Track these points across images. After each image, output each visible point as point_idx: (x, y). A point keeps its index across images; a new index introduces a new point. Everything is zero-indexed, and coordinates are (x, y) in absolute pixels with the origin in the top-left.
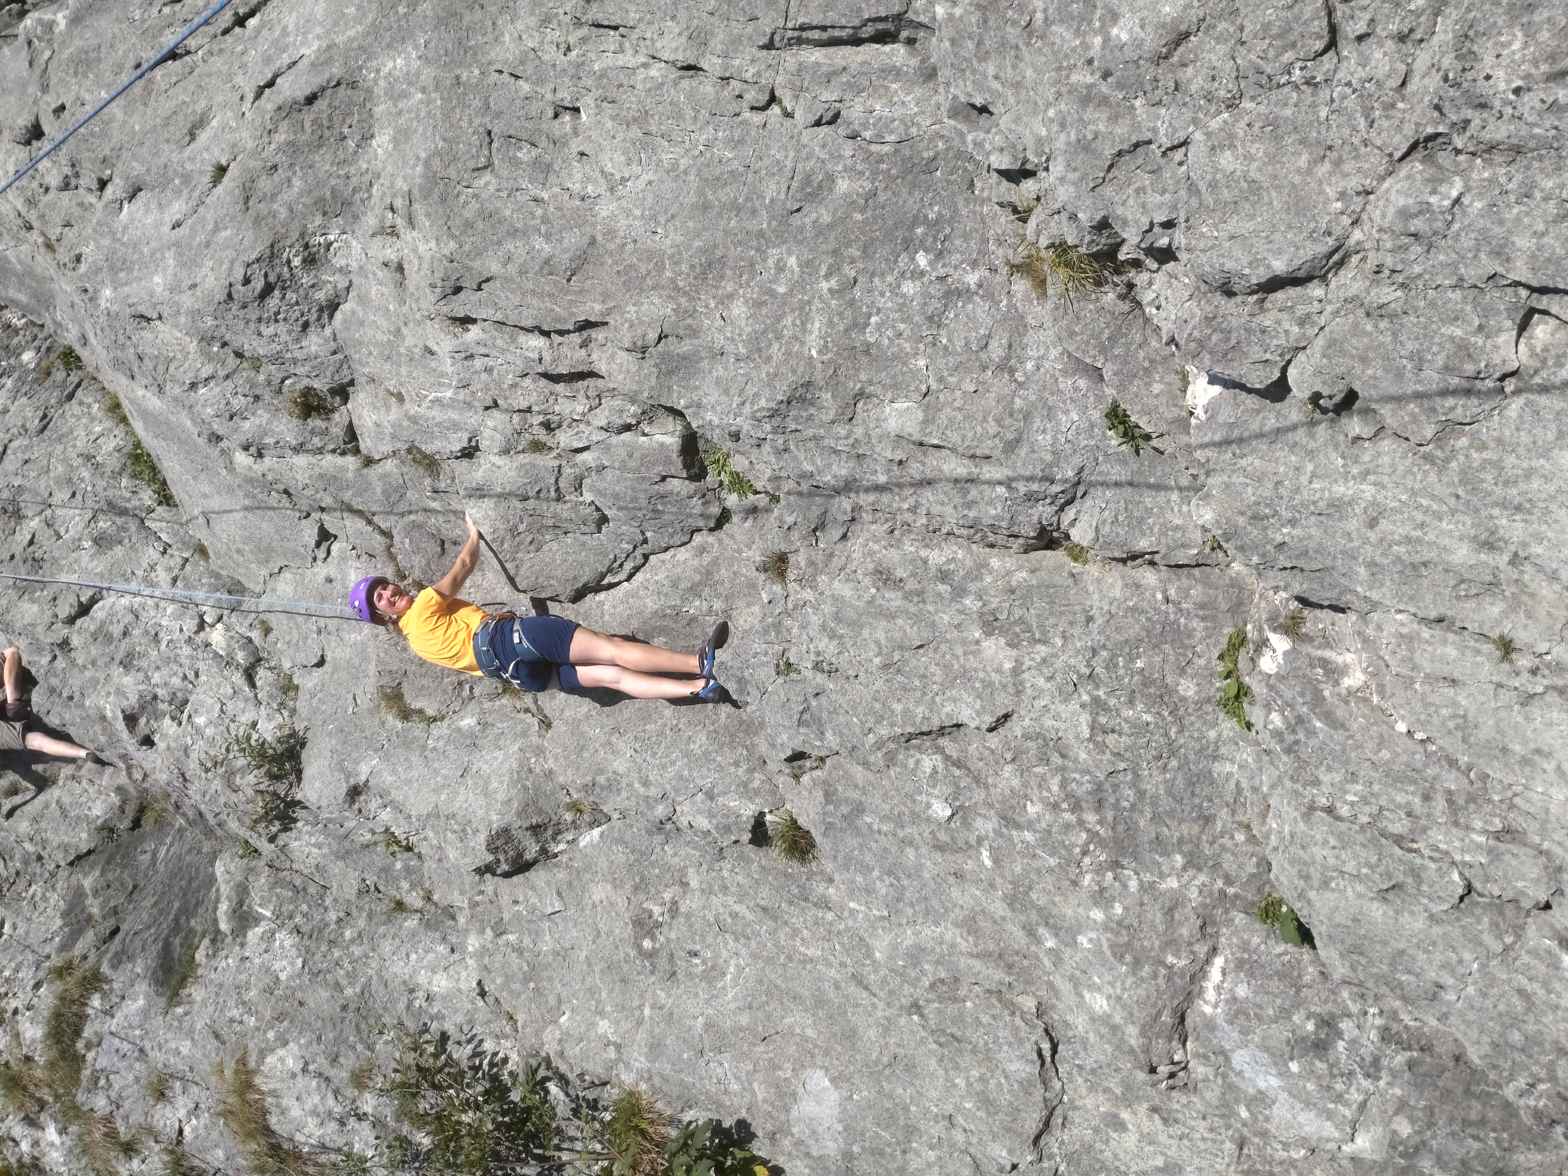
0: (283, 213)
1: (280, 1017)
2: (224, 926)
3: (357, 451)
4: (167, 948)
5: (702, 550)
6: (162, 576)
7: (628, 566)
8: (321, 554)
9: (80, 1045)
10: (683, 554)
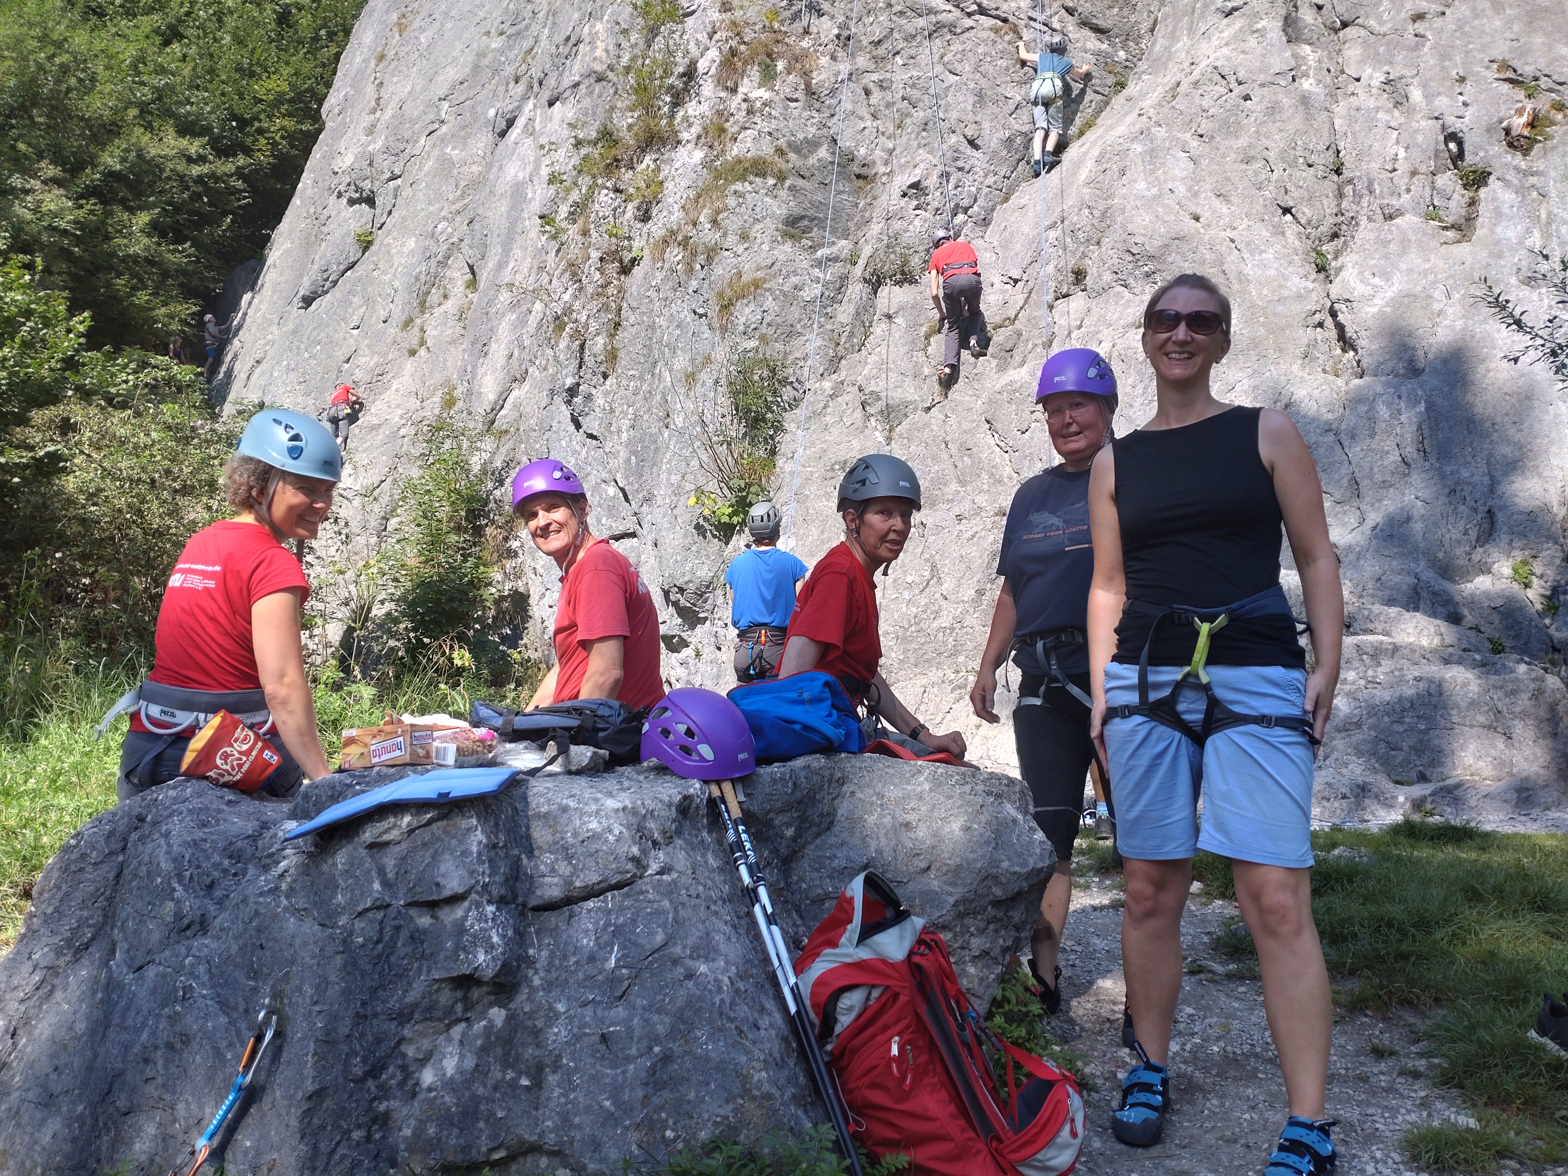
0: (1170, 259)
1: (785, 295)
2: (819, 253)
3: (1057, 299)
4: (803, 217)
5: (1010, 478)
6: (991, 180)
7: (1002, 444)
8: (1005, 279)
9: (752, 178)
10: (1008, 470)
